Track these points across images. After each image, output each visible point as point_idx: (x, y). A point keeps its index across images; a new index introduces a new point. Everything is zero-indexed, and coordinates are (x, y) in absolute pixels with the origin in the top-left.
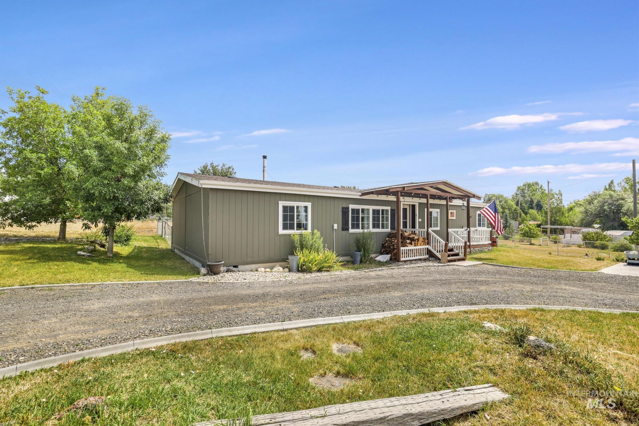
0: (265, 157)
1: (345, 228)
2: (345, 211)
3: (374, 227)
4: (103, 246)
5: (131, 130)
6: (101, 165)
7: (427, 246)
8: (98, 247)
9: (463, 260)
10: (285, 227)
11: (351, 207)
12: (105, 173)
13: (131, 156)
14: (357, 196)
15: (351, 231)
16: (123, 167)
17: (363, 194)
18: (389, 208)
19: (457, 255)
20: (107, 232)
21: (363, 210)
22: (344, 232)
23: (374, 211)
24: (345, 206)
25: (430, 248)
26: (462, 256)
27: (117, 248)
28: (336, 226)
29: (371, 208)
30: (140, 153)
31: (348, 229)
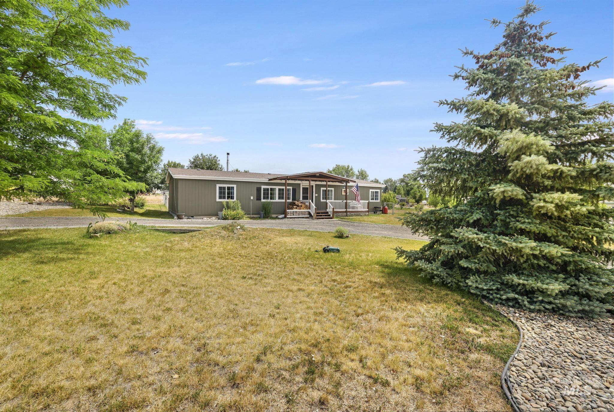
0: (228, 154)
1: (259, 198)
2: (259, 190)
3: (279, 198)
4: (129, 208)
5: (143, 148)
6: (128, 166)
7: (308, 210)
8: (126, 209)
9: (331, 218)
10: (220, 198)
11: (263, 187)
12: (130, 170)
13: (143, 162)
14: (266, 181)
15: (263, 200)
16: (139, 167)
17: (270, 180)
18: (291, 188)
19: (330, 215)
20: (131, 200)
21: (271, 189)
22: (258, 201)
23: (279, 190)
24: (258, 186)
25: (310, 211)
26: (331, 215)
27: (136, 210)
28: (252, 198)
29: (277, 188)
30: (147, 159)
31: (261, 200)
